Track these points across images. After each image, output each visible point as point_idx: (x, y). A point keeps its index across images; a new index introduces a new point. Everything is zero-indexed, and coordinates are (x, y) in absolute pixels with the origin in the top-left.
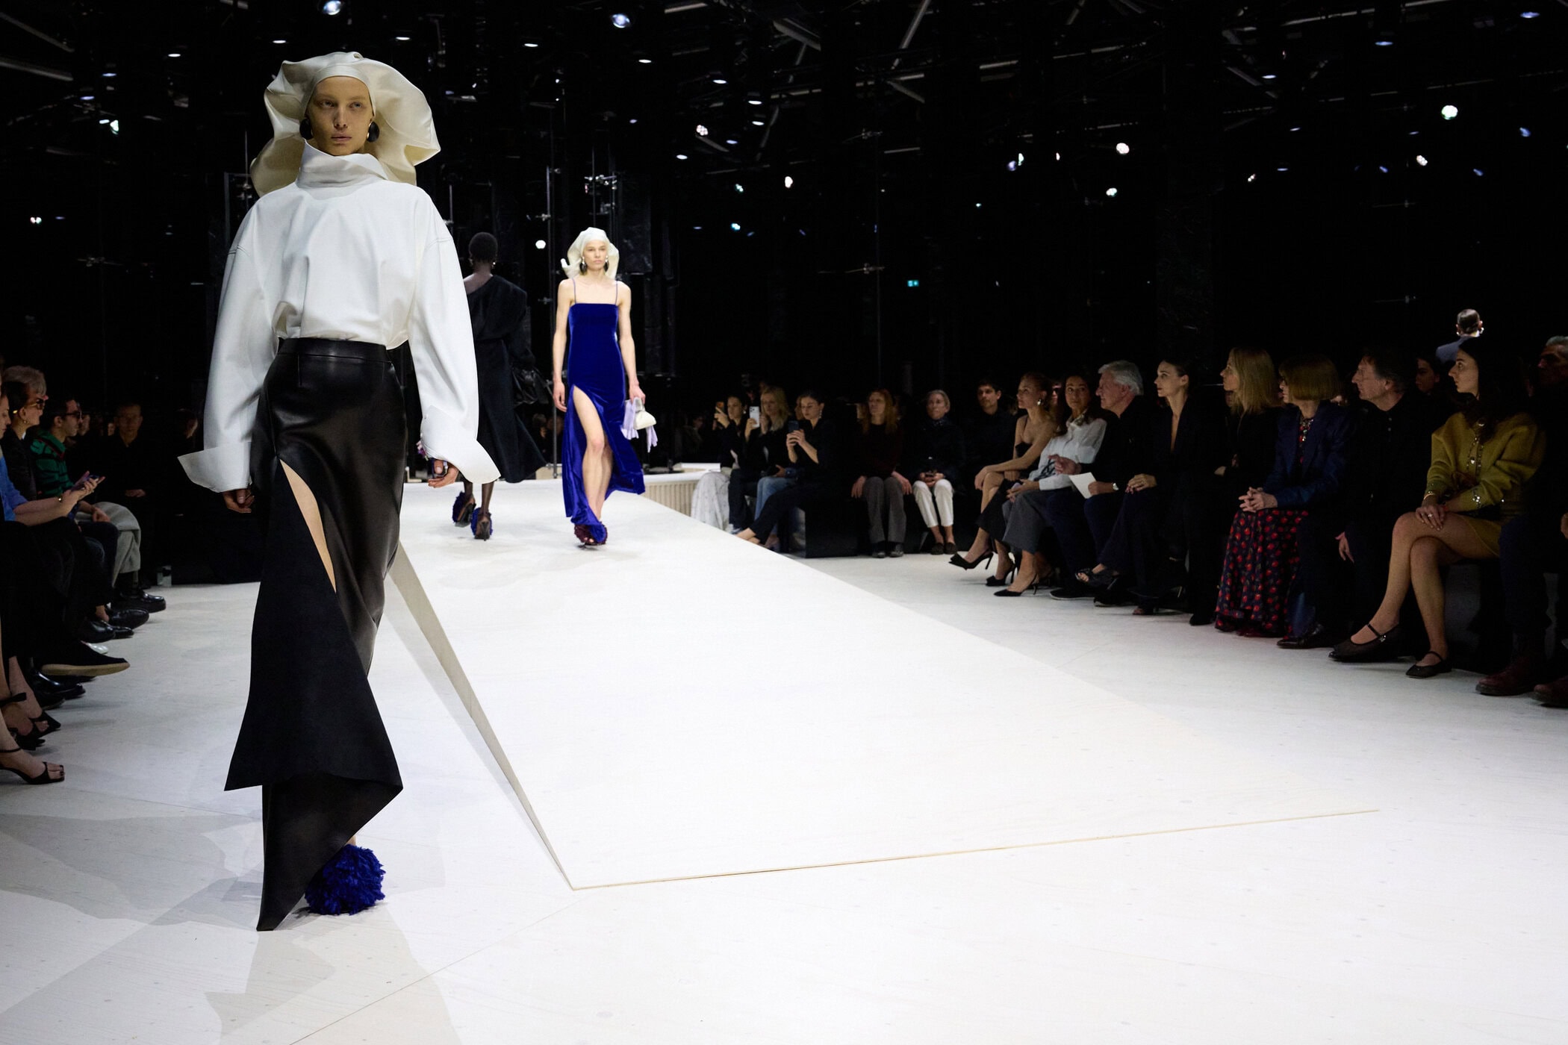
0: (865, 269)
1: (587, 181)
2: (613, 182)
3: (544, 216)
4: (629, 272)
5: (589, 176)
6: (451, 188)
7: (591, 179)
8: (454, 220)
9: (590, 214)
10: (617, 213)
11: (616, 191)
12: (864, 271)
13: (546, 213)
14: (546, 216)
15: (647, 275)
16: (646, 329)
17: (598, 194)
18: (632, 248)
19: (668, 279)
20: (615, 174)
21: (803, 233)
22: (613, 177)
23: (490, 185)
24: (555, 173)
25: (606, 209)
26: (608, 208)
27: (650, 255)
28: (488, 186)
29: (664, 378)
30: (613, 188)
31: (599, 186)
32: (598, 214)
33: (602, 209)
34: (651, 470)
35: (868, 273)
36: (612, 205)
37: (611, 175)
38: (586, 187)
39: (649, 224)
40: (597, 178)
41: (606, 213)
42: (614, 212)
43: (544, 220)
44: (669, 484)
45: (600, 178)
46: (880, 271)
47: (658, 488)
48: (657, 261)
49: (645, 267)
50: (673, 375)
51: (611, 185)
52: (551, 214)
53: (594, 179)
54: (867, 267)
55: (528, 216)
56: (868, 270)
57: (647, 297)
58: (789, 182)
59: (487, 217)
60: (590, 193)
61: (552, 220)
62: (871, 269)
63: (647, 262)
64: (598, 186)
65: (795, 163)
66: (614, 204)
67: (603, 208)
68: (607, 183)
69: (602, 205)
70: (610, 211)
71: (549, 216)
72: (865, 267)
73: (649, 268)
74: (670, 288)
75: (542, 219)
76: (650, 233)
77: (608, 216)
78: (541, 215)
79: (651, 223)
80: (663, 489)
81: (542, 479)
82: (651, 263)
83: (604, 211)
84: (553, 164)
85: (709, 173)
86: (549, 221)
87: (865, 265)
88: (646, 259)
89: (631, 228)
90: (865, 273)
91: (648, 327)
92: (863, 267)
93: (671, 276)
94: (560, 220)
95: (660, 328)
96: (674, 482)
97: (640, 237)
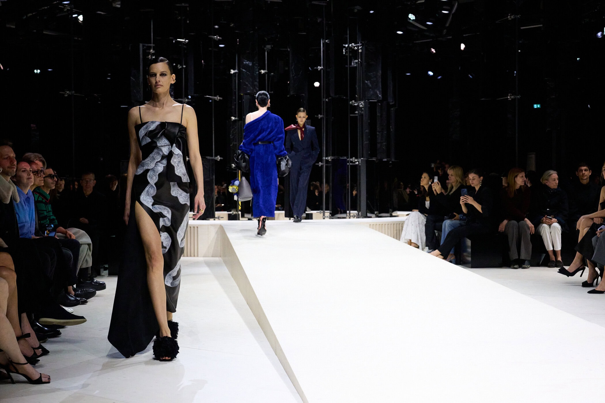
0: (509, 97)
1: (345, 47)
2: (360, 48)
4: (368, 100)
5: (345, 45)
6: (266, 53)
7: (347, 46)
8: (267, 70)
9: (346, 66)
10: (361, 66)
11: (361, 53)
12: (508, 98)
13: (320, 66)
14: (321, 67)
15: (379, 101)
16: (378, 133)
17: (351, 55)
18: (370, 86)
19: (391, 104)
21: (471, 77)
22: (360, 44)
23: (289, 50)
24: (326, 43)
25: (355, 63)
26: (356, 63)
27: (381, 89)
30: (360, 51)
31: (351, 50)
32: (350, 66)
33: (353, 64)
34: (379, 215)
35: (510, 99)
36: (359, 61)
37: (359, 44)
38: (344, 51)
39: (380, 72)
40: (350, 45)
41: (355, 65)
43: (319, 70)
45: (352, 45)
46: (518, 98)
47: (383, 225)
48: (384, 93)
49: (378, 96)
50: (393, 160)
51: (358, 50)
52: (323, 66)
53: (349, 46)
54: (510, 96)
55: (310, 68)
56: (510, 98)
57: (378, 114)
58: (463, 46)
59: (287, 68)
60: (346, 55)
62: (512, 97)
63: (378, 94)
64: (350, 50)
65: (467, 36)
66: (360, 60)
67: (354, 62)
68: (356, 48)
69: (353, 61)
70: (358, 65)
71: (322, 67)
72: (509, 96)
73: (380, 98)
74: (392, 109)
75: (318, 69)
76: (380, 77)
77: (356, 67)
78: (318, 67)
79: (381, 71)
80: (386, 226)
81: (316, 219)
82: (381, 94)
83: (354, 64)
84: (325, 37)
85: (415, 42)
86: (322, 71)
87: (509, 95)
88: (378, 92)
89: (369, 74)
90: (509, 99)
91: (379, 132)
92: (508, 96)
93: (393, 102)
94: (328, 70)
95: (386, 132)
96: (393, 222)
97: (375, 79)
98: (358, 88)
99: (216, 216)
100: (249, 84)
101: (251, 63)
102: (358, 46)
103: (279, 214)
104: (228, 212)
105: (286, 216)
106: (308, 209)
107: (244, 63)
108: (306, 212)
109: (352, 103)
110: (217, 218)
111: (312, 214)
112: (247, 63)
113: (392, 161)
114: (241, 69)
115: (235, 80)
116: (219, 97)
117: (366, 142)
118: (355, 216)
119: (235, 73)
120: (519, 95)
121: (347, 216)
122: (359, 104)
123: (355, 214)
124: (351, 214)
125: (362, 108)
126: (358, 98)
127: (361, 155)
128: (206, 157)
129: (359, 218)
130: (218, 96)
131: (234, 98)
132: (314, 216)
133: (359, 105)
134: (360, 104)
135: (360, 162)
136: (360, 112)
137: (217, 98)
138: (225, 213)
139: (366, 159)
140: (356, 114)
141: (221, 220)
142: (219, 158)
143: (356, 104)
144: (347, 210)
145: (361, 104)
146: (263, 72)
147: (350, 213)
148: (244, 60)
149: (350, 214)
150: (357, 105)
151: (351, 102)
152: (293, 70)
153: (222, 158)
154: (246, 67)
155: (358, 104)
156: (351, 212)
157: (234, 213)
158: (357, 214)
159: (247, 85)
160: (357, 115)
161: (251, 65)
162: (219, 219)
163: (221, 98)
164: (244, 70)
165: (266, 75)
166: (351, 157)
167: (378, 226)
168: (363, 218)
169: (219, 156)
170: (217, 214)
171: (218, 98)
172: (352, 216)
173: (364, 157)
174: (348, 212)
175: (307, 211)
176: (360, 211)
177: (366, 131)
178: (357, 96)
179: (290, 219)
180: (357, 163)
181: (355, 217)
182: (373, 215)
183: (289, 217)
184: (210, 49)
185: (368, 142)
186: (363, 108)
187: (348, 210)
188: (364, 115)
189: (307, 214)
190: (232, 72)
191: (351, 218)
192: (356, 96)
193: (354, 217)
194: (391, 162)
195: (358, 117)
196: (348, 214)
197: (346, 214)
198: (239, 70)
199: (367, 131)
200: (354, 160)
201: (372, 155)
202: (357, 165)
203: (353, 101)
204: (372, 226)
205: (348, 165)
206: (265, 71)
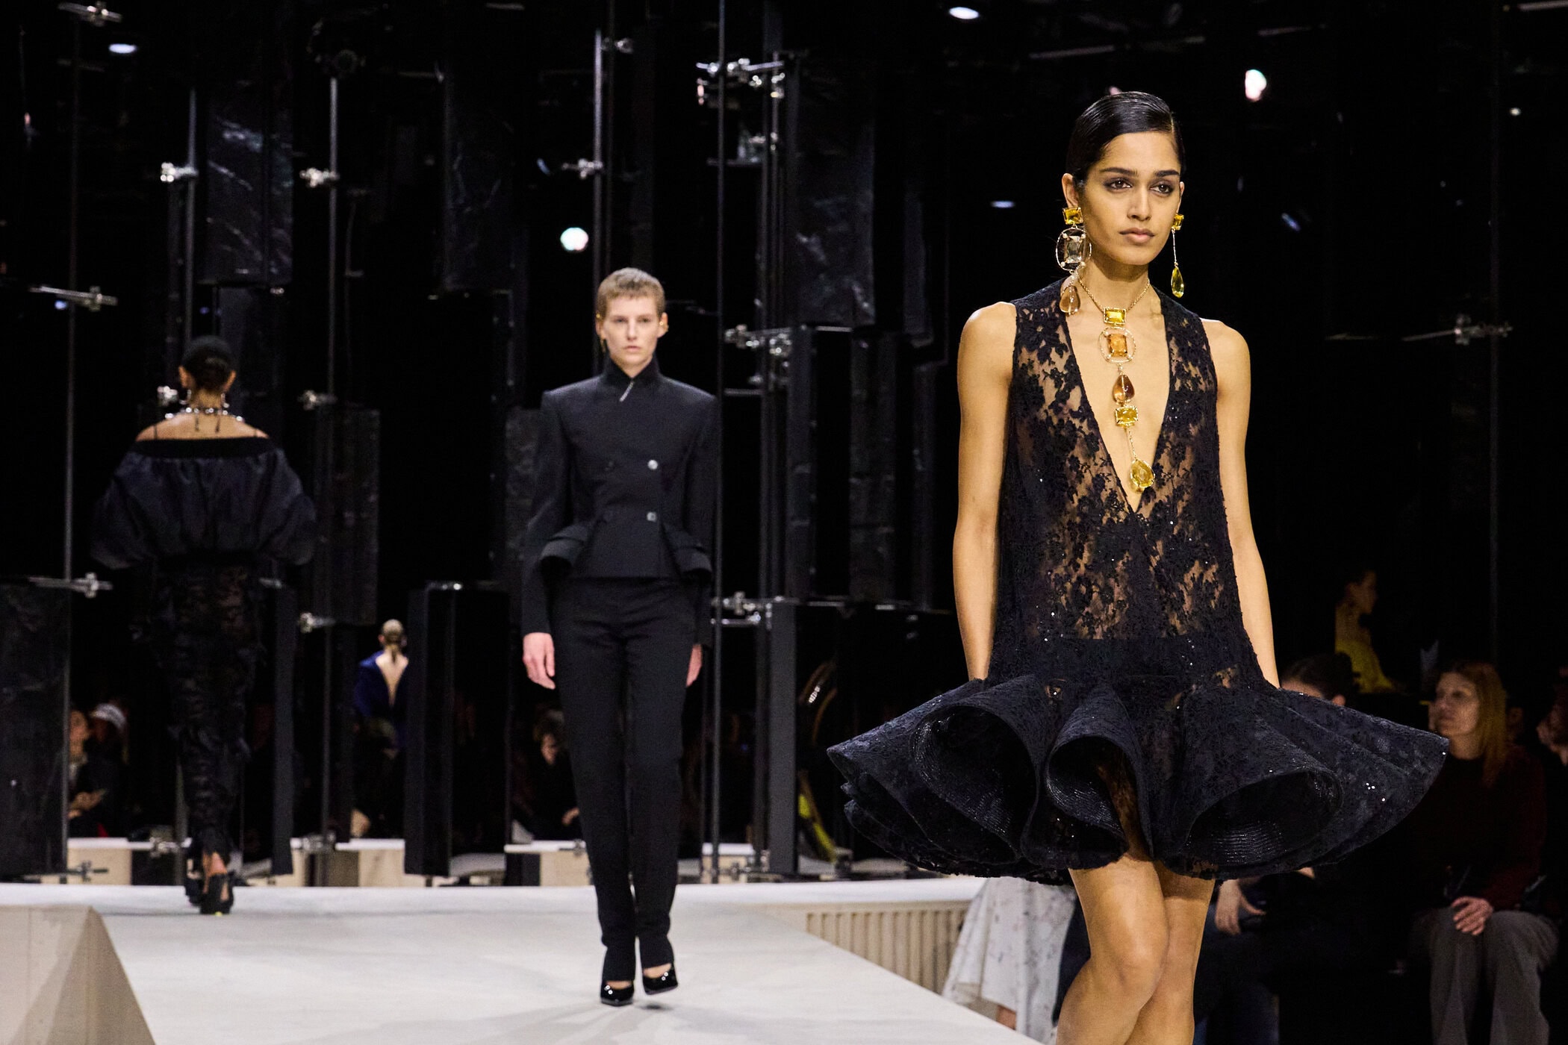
0: (1458, 332)
1: (704, 74)
2: (775, 80)
3: (585, 166)
4: (812, 325)
5: (708, 62)
6: (334, 84)
7: (714, 68)
8: (339, 170)
9: (710, 162)
10: (782, 162)
11: (782, 102)
12: (1454, 336)
13: (590, 159)
14: (591, 165)
15: (860, 332)
16: (853, 480)
17: (734, 106)
18: (822, 258)
19: (917, 344)
20: (781, 58)
21: (1293, 224)
22: (777, 64)
23: (441, 77)
24: (618, 52)
25: (752, 150)
26: (759, 148)
27: (870, 277)
28: (436, 79)
29: (898, 615)
30: (775, 95)
31: (734, 88)
32: (731, 163)
33: (742, 152)
34: (857, 868)
35: (1465, 342)
36: (769, 139)
37: (771, 60)
38: (701, 91)
39: (870, 194)
40: (731, 66)
41: (754, 160)
42: (775, 160)
43: (583, 175)
44: (890, 910)
45: (739, 68)
46: (1500, 336)
47: (873, 919)
48: (887, 293)
49: (855, 307)
50: (925, 608)
51: (768, 87)
52: (604, 159)
53: (723, 70)
54: (1464, 326)
55: (541, 163)
56: (1465, 334)
57: (857, 392)
58: (1255, 83)
59: (430, 162)
60: (712, 105)
61: (604, 179)
62: (1474, 331)
63: (859, 298)
64: (732, 85)
65: (1276, 32)
66: (774, 136)
67: (747, 146)
68: (757, 81)
69: (742, 140)
70: (764, 155)
71: (599, 165)
72: (1458, 326)
73: (866, 315)
74: (923, 369)
75: (578, 172)
76: (870, 219)
77: (756, 170)
78: (576, 163)
79: (875, 193)
80: (887, 921)
81: (556, 885)
82: (872, 299)
83: (748, 155)
84: (612, 25)
85: (1035, 56)
86: (598, 181)
87: (1460, 321)
88: (857, 290)
89: (818, 204)
90: (1459, 341)
91: (859, 475)
92: (1454, 325)
93: (925, 336)
94: (627, 176)
95: (891, 478)
96: (917, 903)
97: (843, 227)
98: (763, 267)
99: (73, 862)
100: (247, 235)
101: (260, 138)
102: (770, 74)
103: (378, 857)
104: (131, 840)
105: (410, 868)
106: (518, 831)
107: (227, 135)
108: (509, 848)
109: (736, 335)
110: (74, 872)
111: (535, 859)
112: (241, 136)
113: (920, 614)
114: (212, 164)
115: (183, 211)
116: (103, 293)
117: (796, 523)
118: (743, 872)
119: (181, 181)
120: (1506, 323)
121: (702, 869)
122: (767, 341)
123: (742, 862)
124: (724, 863)
125: (780, 360)
126: (764, 314)
127: (775, 581)
128: (32, 579)
129: (758, 880)
130: (94, 289)
131: (174, 296)
132: (546, 870)
133: (766, 347)
134: (773, 342)
135: (769, 615)
136: (772, 376)
137: (93, 300)
138: (117, 848)
139: (795, 601)
140: (754, 386)
141: (98, 883)
142: (95, 586)
143: (753, 344)
144: (702, 835)
145: (779, 343)
146: (315, 176)
147: (716, 856)
148: (227, 123)
149: (715, 864)
150: (759, 349)
151: (729, 333)
152: (459, 176)
153: (107, 586)
154: (236, 155)
155: (763, 340)
156: (725, 849)
157: (163, 847)
158: (752, 860)
159: (236, 242)
160: (756, 392)
161: (257, 145)
162: (86, 879)
163: (112, 301)
164: (224, 171)
165: (333, 195)
166: (729, 593)
167: (845, 923)
168: (777, 881)
169: (91, 576)
170: (79, 851)
171: (96, 298)
172: (729, 872)
173: (787, 591)
174: (707, 849)
175: (511, 842)
176: (765, 848)
177: (800, 469)
178: (761, 301)
179: (429, 884)
180: (755, 619)
181: (743, 877)
182: (828, 870)
183: (423, 873)
184: (64, 62)
185: (806, 523)
186: (785, 360)
187: (708, 840)
188: (791, 395)
189: (514, 860)
190: (170, 173)
191: (722, 878)
192: (758, 302)
193: (735, 874)
194: (913, 618)
195: (764, 405)
196: (708, 862)
197: (696, 863)
198: (200, 165)
199: (804, 469)
200: (742, 604)
201: (823, 585)
202: (752, 628)
203: (741, 328)
204: (817, 922)
205: (713, 628)
206: (326, 175)
